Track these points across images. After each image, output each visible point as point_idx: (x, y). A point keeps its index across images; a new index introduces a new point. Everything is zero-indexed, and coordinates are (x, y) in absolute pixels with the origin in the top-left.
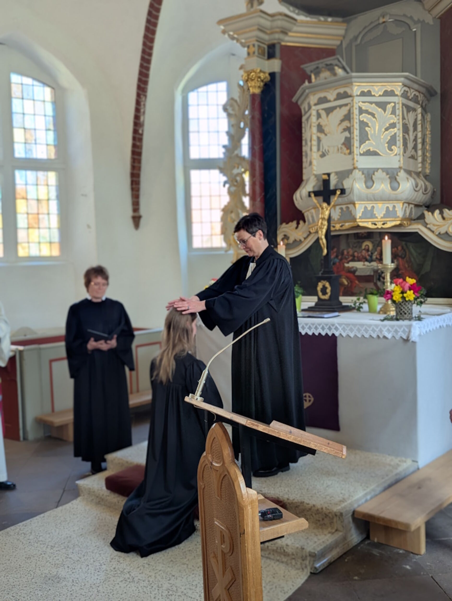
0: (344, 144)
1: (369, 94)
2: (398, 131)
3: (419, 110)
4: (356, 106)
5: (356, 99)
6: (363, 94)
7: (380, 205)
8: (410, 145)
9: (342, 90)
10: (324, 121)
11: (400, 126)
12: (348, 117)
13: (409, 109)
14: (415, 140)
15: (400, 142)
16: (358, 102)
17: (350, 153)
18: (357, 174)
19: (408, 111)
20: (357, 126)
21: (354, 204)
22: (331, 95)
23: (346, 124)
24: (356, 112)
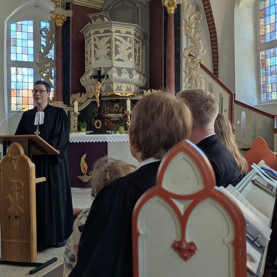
0: (107, 54)
1: (119, 32)
2: (132, 51)
3: (141, 43)
4: (113, 37)
5: (114, 34)
6: (117, 32)
7: (124, 85)
8: (137, 59)
9: (107, 29)
10: (97, 42)
11: (133, 49)
12: (110, 42)
13: (137, 42)
14: (139, 57)
15: (133, 56)
16: (115, 35)
17: (110, 59)
18: (114, 69)
19: (136, 43)
20: (114, 46)
21: (112, 83)
22: (101, 31)
23: (109, 45)
24: (114, 40)
